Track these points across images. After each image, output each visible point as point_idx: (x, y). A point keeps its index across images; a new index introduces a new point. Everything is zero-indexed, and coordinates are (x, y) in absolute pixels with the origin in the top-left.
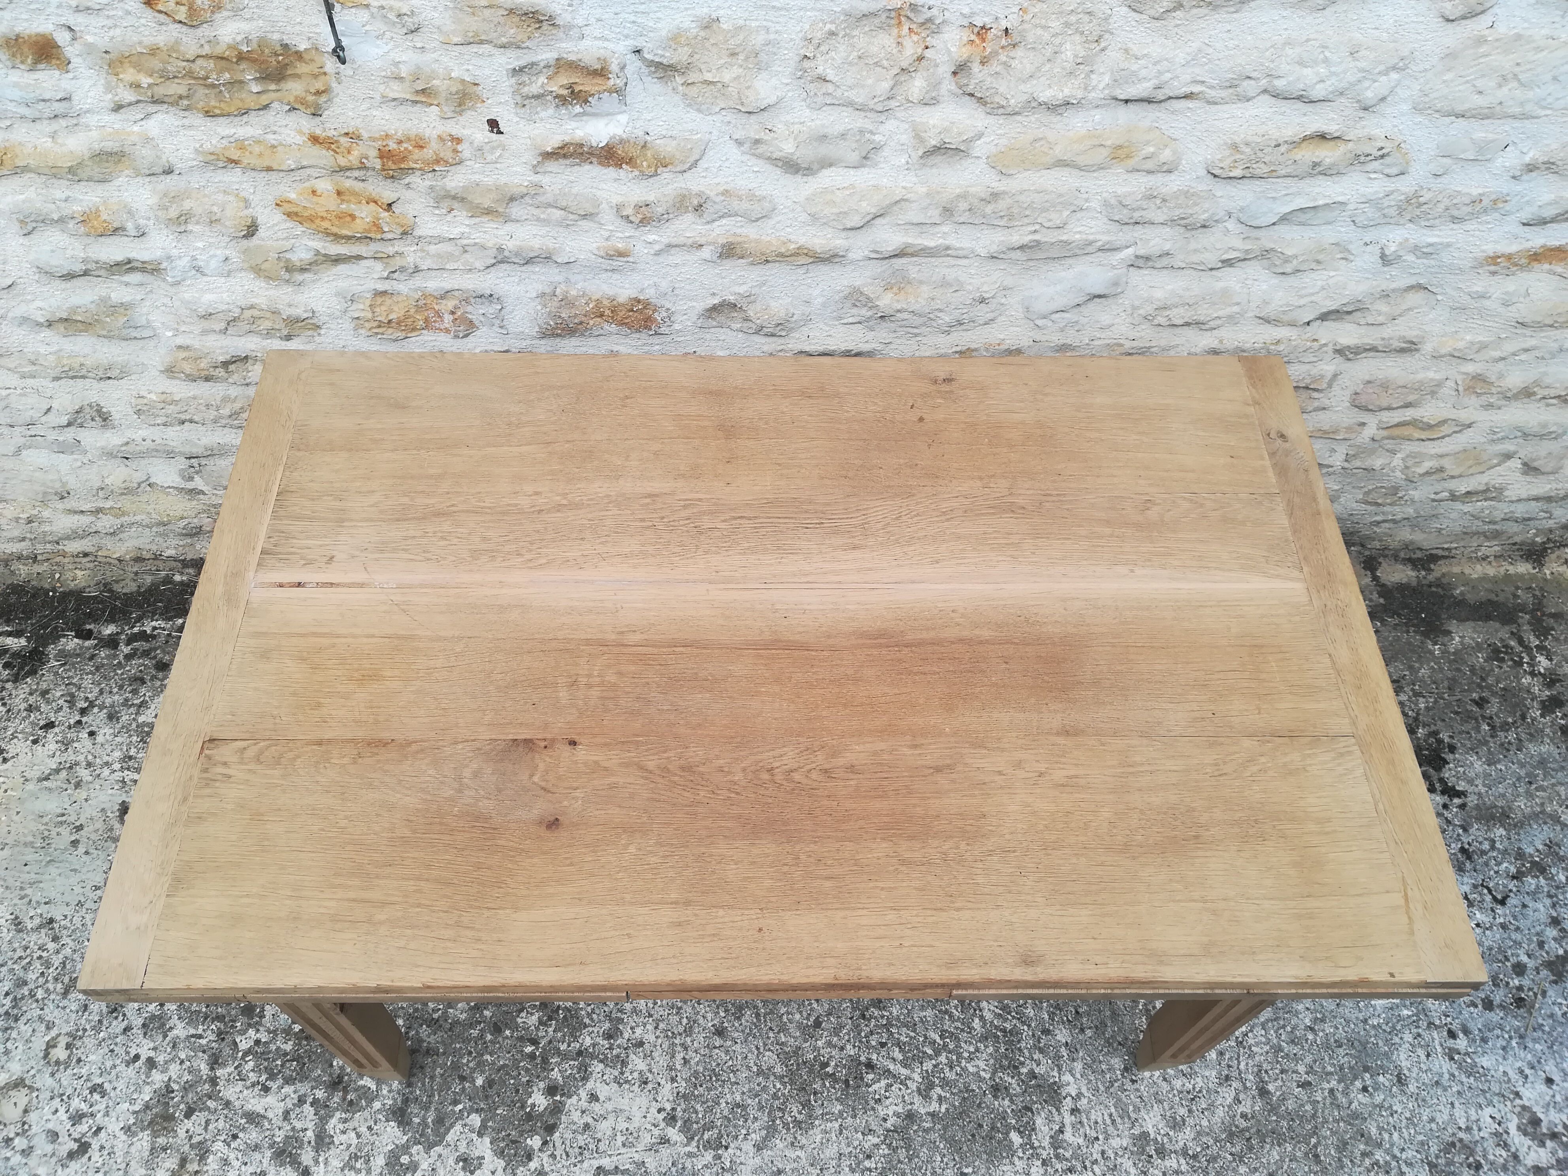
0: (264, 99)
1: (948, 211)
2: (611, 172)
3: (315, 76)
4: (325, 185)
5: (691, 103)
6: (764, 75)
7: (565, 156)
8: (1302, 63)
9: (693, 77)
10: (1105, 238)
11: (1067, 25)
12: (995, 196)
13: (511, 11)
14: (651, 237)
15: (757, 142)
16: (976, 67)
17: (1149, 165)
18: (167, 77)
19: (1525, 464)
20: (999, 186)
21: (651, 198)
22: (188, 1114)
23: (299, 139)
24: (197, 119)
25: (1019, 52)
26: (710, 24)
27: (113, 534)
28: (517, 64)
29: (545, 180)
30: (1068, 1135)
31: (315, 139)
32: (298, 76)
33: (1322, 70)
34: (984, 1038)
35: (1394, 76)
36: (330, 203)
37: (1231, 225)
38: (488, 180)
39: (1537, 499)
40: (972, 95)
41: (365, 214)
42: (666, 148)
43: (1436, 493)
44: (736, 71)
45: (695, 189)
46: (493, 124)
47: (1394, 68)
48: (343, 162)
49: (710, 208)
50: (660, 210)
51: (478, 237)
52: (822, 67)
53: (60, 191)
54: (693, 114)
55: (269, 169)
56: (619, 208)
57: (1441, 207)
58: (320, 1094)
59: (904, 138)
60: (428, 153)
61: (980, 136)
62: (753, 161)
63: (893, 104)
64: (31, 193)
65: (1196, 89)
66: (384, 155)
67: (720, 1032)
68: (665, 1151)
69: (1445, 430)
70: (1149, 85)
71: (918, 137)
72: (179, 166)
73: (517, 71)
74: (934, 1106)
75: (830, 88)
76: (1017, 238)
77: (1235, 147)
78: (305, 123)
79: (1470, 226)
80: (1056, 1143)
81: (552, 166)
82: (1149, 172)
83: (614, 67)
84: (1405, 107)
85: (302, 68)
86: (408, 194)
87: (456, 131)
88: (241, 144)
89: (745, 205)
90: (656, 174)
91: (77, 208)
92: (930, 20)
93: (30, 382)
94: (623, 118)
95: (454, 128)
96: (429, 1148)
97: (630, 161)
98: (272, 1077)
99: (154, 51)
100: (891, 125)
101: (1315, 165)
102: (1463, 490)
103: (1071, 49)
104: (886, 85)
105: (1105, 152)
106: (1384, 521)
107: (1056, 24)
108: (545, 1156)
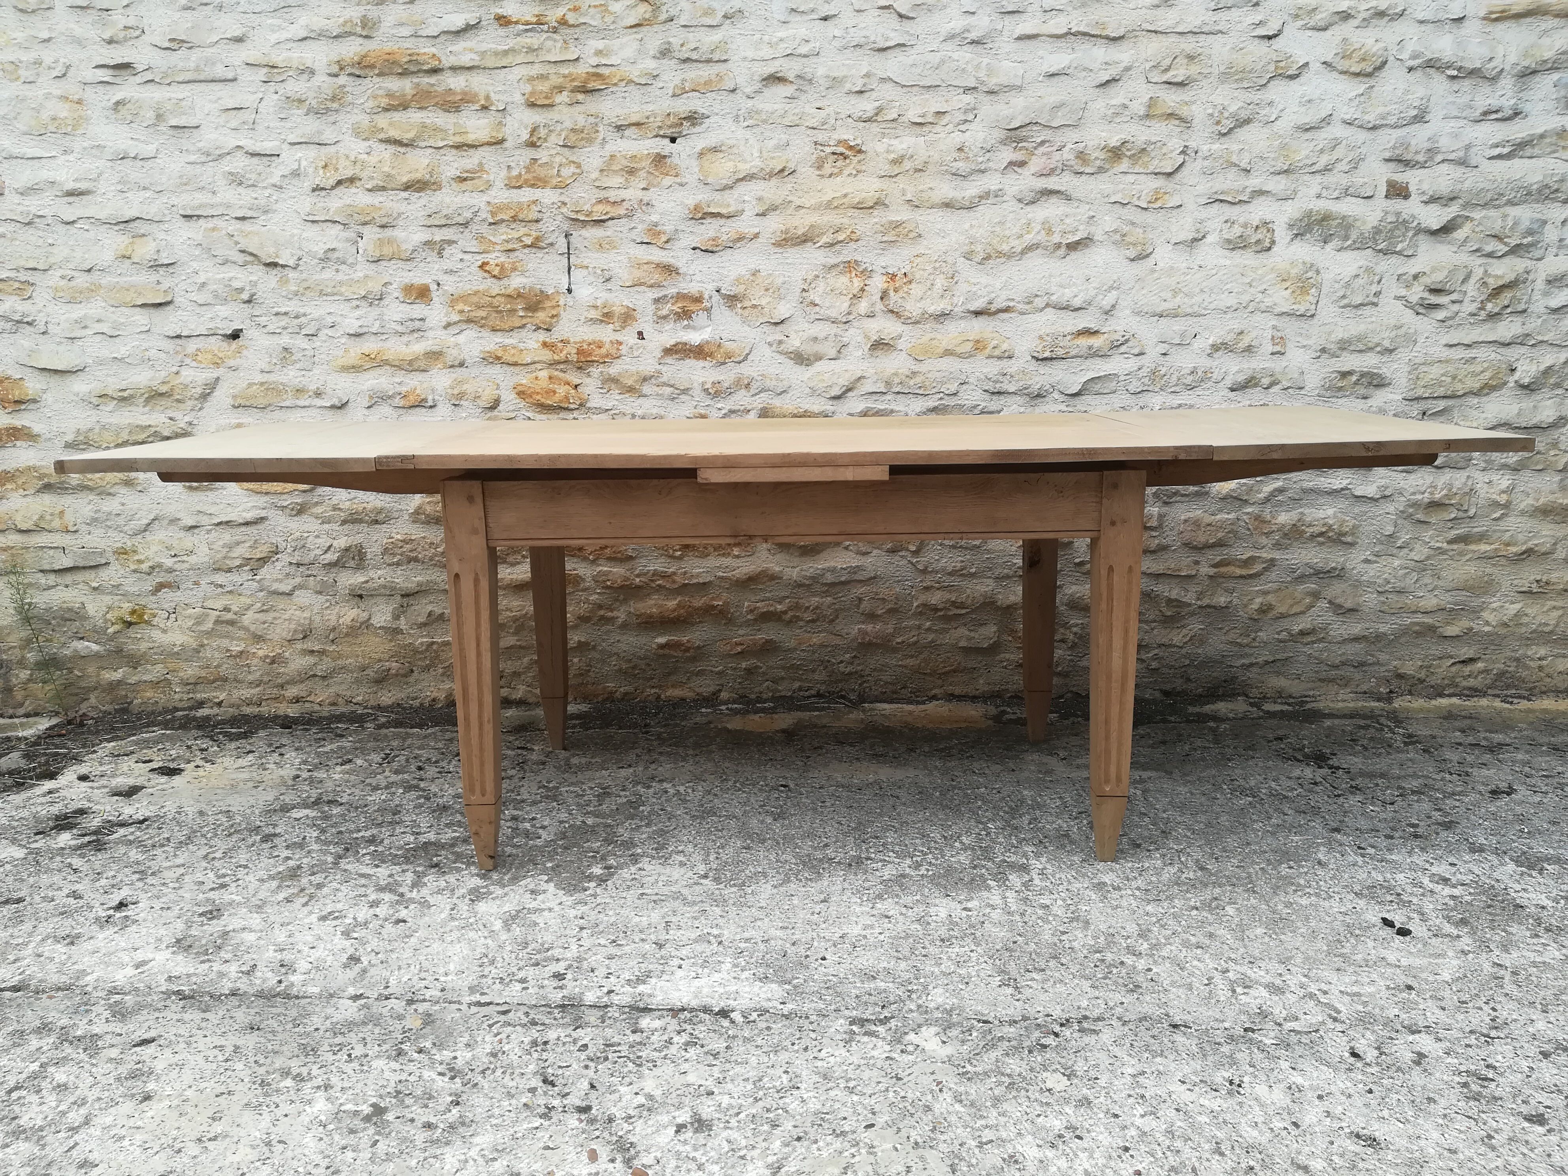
0: (524, 321)
1: (888, 383)
2: (701, 363)
3: (553, 307)
4: (544, 374)
5: (745, 321)
6: (783, 302)
7: (676, 352)
8: (1061, 286)
9: (747, 304)
10: (983, 404)
11: (935, 269)
12: (914, 373)
13: (658, 265)
14: (719, 406)
15: (780, 342)
16: (892, 293)
17: (997, 352)
18: (479, 307)
19: (1330, 602)
20: (915, 368)
21: (721, 378)
22: (313, 874)
23: (536, 346)
24: (486, 333)
25: (913, 285)
26: (755, 273)
27: (324, 678)
28: (656, 296)
29: (664, 369)
30: (1037, 881)
31: (545, 344)
32: (544, 309)
33: (1075, 290)
34: (965, 850)
35: (1114, 292)
36: (544, 383)
37: (1056, 395)
38: (633, 369)
39: (1356, 639)
40: (892, 312)
41: (562, 390)
42: (729, 346)
43: (1278, 633)
44: (768, 299)
45: (746, 374)
46: (640, 334)
47: (1112, 288)
48: (556, 357)
49: (755, 386)
50: (726, 385)
51: (622, 408)
52: (813, 296)
53: (400, 377)
54: (747, 328)
55: (515, 364)
56: (703, 384)
57: (1174, 378)
58: (420, 869)
59: (859, 339)
60: (603, 351)
61: (900, 337)
62: (778, 356)
63: (851, 317)
64: (383, 380)
65: (1011, 304)
66: (580, 352)
67: (748, 848)
68: (697, 888)
69: (1258, 567)
70: (986, 299)
71: (867, 337)
72: (469, 362)
73: (657, 301)
74: (923, 871)
75: (817, 309)
76: (932, 403)
77: (1041, 338)
78: (542, 336)
79: (1198, 391)
80: (1026, 885)
81: (669, 360)
82: (999, 358)
83: (706, 296)
84: (1128, 312)
85: (548, 304)
86: (587, 381)
87: (620, 339)
88: (505, 347)
89: (774, 383)
90: (724, 363)
91: (403, 389)
92: (865, 269)
93: (326, 526)
94: (709, 329)
95: (619, 337)
96: (504, 886)
97: (711, 355)
98: (384, 862)
99: (476, 293)
100: (852, 331)
101: (1090, 348)
102: (1296, 629)
103: (940, 282)
104: (846, 304)
105: (971, 344)
106: (1252, 665)
107: (929, 268)
108: (598, 890)
